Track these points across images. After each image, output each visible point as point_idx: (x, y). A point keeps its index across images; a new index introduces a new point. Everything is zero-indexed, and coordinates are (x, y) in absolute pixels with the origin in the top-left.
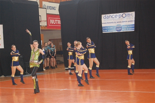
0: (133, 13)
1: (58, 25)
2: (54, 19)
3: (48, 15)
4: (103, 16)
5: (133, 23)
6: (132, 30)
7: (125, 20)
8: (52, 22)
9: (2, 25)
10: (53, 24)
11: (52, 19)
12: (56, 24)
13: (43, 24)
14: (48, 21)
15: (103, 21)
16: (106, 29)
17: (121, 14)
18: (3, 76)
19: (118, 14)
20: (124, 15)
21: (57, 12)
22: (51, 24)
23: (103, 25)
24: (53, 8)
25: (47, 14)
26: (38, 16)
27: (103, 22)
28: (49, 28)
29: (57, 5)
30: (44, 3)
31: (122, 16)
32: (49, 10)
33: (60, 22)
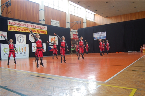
0: (106, 32)
4: (94, 33)
5: (106, 36)
7: (102, 35)
8: (75, 37)
13: (72, 37)
14: (73, 36)
16: (95, 38)
17: (101, 32)
19: (100, 33)
24: (75, 32)
26: (70, 34)
27: (94, 36)
28: (74, 39)
30: (72, 30)
31: (101, 33)
32: (74, 32)
33: (77, 37)
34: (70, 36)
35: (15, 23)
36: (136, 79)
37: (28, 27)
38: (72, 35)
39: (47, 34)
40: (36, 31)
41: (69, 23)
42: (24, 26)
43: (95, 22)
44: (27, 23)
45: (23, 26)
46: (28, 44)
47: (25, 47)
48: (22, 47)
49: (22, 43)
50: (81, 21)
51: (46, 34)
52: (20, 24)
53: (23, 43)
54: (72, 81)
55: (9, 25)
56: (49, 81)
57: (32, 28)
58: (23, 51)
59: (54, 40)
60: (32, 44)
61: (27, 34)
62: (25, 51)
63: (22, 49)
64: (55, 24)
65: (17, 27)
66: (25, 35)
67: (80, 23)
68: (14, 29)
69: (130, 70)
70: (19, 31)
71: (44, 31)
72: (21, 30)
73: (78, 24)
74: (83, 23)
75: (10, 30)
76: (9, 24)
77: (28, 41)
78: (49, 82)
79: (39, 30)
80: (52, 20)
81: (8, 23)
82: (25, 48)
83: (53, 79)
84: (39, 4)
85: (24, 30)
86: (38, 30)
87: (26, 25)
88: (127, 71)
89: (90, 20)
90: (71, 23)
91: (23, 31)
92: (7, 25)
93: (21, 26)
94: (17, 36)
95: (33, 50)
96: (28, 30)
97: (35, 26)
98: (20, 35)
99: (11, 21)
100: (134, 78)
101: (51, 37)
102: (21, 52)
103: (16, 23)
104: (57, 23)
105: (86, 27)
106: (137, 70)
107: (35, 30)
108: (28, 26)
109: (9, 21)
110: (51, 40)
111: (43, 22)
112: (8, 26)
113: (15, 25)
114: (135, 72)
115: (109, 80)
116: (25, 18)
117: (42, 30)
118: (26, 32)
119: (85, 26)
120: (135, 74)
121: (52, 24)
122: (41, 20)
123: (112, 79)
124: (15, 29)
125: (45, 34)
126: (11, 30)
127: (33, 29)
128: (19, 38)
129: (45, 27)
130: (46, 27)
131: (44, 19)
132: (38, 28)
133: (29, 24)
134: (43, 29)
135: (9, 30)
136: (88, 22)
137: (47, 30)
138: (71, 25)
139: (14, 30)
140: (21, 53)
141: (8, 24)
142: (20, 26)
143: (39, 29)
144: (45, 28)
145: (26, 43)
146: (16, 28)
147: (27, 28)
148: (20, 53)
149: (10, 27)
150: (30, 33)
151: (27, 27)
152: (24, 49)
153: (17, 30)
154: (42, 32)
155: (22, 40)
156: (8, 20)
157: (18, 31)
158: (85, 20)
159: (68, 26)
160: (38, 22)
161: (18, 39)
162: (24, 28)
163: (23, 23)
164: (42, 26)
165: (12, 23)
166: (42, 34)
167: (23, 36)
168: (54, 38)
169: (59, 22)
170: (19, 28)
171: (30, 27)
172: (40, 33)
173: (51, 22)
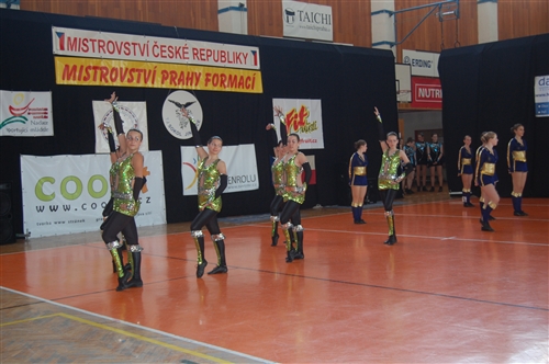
1: (435, 99)
2: (427, 88)
3: (415, 79)
4: (538, 79)
8: (422, 92)
9: (320, 101)
10: (425, 98)
11: (422, 87)
12: (430, 98)
13: (404, 97)
14: (413, 91)
15: (538, 90)
16: (543, 109)
18: (318, 207)
21: (433, 72)
22: (421, 98)
23: (537, 100)
24: (426, 64)
25: (412, 76)
26: (392, 80)
27: (537, 92)
28: (417, 105)
29: (434, 58)
30: (407, 53)
32: (417, 68)
33: (439, 93)
34: (394, 93)
35: (90, 44)
37: (159, 59)
38: (403, 83)
39: (261, 91)
40: (202, 79)
41: (391, 13)
42: (139, 57)
44: (152, 39)
45: (131, 57)
46: (159, 153)
51: (255, 91)
52: (115, 45)
55: (61, 53)
57: (178, 60)
59: (301, 123)
60: (183, 148)
61: (154, 99)
64: (306, 23)
65: (103, 64)
66: (143, 105)
67: (457, 15)
68: (84, 74)
70: (110, 83)
71: (246, 74)
72: (122, 80)
73: (441, 20)
75: (66, 82)
76: (62, 48)
77: (159, 137)
79: (219, 72)
80: (287, 4)
81: (56, 42)
85: (135, 75)
86: (212, 71)
87: (146, 46)
90: (399, 15)
91: (134, 84)
92: (51, 57)
93: (123, 56)
94: (100, 109)
95: (185, 185)
96: (159, 78)
97: (196, 53)
99: (69, 33)
101: (283, 106)
103: (93, 41)
104: (319, 18)
107: (197, 70)
108: (157, 51)
109: (60, 35)
111: (235, 23)
112: (57, 59)
113: (90, 54)
116: (140, 8)
117: (234, 73)
118: (149, 85)
121: (294, 29)
122: (226, 10)
124: (91, 72)
125: (250, 91)
126: (72, 82)
127: (186, 70)
129: (247, 50)
130: (257, 49)
131: (244, 1)
132: (211, 62)
133: (161, 41)
134: (238, 66)
135: (60, 81)
137: (261, 70)
138: (399, 28)
139: (85, 79)
141: (56, 49)
142: (116, 55)
143: (219, 64)
144: (251, 57)
145: (151, 149)
146: (95, 68)
147: (152, 67)
149: (67, 66)
150: (167, 92)
151: (152, 58)
153: (103, 76)
154: (233, 80)
156: (55, 30)
157: (104, 83)
159: (382, 32)
160: (209, 28)
162: (136, 66)
163: (130, 38)
164: (231, 49)
165: (74, 43)
166: (233, 90)
167: (134, 110)
168: (303, 109)
169: (327, 10)
170: (114, 69)
171: (168, 60)
172: (223, 89)
173: (285, 15)
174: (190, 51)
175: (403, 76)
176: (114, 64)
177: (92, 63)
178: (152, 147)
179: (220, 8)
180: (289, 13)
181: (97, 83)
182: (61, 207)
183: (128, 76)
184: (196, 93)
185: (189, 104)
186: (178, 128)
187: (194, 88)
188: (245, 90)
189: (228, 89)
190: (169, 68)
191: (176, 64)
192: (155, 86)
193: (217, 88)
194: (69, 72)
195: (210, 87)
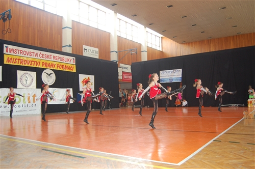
0: (181, 70)
2: (127, 75)
3: (123, 73)
4: (161, 72)
5: (181, 76)
6: (180, 81)
7: (175, 74)
8: (125, 77)
9: (94, 76)
10: (126, 79)
11: (125, 75)
12: (128, 79)
13: (120, 77)
14: (123, 76)
16: (162, 81)
17: (173, 70)
18: (93, 110)
19: (170, 71)
20: (175, 71)
21: (129, 70)
24: (127, 68)
25: (123, 72)
26: (118, 72)
28: (124, 81)
29: (129, 67)
30: (120, 64)
31: (173, 72)
32: (124, 70)
33: (131, 77)
34: (118, 76)
35: (17, 51)
36: (235, 159)
37: (42, 58)
38: (120, 73)
39: (75, 71)
40: (56, 66)
41: (116, 52)
42: (34, 57)
43: (162, 52)
44: (39, 52)
45: (32, 57)
46: (40, 89)
47: (35, 94)
48: (29, 94)
49: (29, 88)
50: (137, 49)
51: (73, 71)
52: (26, 52)
53: (31, 87)
54: (118, 162)
55: (6, 53)
56: (75, 160)
58: (29, 102)
61: (39, 72)
62: (34, 102)
63: (29, 98)
64: (90, 53)
65: (21, 58)
66: (35, 73)
67: (136, 53)
68: (14, 61)
69: (225, 142)
70: (24, 65)
71: (71, 66)
72: (28, 64)
73: (131, 54)
74: (141, 52)
75: (8, 63)
76: (7, 52)
77: (40, 84)
78: (76, 162)
79: (62, 64)
80: (85, 47)
81: (5, 49)
82: (34, 96)
83: (83, 158)
84: (62, 17)
85: (33, 63)
86: (60, 64)
87: (37, 54)
88: (219, 143)
89: (154, 47)
90: (119, 53)
91: (32, 66)
92: (3, 54)
93: (29, 56)
94: (20, 73)
96: (41, 64)
97: (54, 57)
98: (25, 72)
99: (10, 47)
100: (231, 156)
101: (82, 77)
102: (27, 103)
104: (94, 52)
105: (146, 60)
106: (238, 141)
107: (54, 63)
108: (41, 56)
109: (7, 47)
110: (83, 82)
111: (69, 50)
112: (5, 55)
113: (17, 54)
114: (234, 146)
115: (187, 161)
116: (36, 42)
117: (67, 65)
118: (38, 66)
119: (144, 58)
120: (234, 148)
121: (86, 54)
122: (65, 46)
123: (190, 159)
124: (17, 61)
125: (72, 71)
126: (10, 63)
127: (51, 63)
128: (24, 78)
129: (72, 58)
130: (75, 58)
131: (71, 44)
132: (59, 61)
133: (43, 52)
134: (68, 63)
135: (5, 63)
136: (150, 51)
137: (76, 65)
138: (119, 57)
139: (15, 63)
140: (26, 106)
141: (5, 52)
142: (26, 56)
143: (62, 62)
144: (72, 60)
146: (19, 59)
147: (39, 61)
148: (24, 106)
149: (8, 58)
150: (43, 69)
151: (39, 58)
152: (31, 98)
153: (21, 62)
154: (66, 67)
155: (28, 82)
156: (5, 45)
157: (21, 65)
158: (144, 48)
159: (114, 57)
160: (59, 50)
161: (21, 79)
162: (33, 60)
163: (32, 50)
164: (66, 57)
165: (11, 50)
166: (66, 70)
167: (32, 74)
168: (89, 78)
169: (97, 50)
170: (25, 60)
171: (45, 59)
172: (63, 70)
173: (84, 50)
174: (52, 57)
175: (120, 71)
176: (25, 59)
177: (18, 58)
178: (37, 87)
179: (63, 46)
180: (85, 49)
181: (19, 64)
182: (3, 106)
183: (30, 63)
184: (54, 71)
185: (51, 74)
186: (47, 82)
187: (53, 69)
188: (70, 71)
189: (64, 70)
190: (45, 62)
191: (47, 60)
192: (40, 67)
193: (61, 69)
194: (9, 60)
195: (59, 69)
